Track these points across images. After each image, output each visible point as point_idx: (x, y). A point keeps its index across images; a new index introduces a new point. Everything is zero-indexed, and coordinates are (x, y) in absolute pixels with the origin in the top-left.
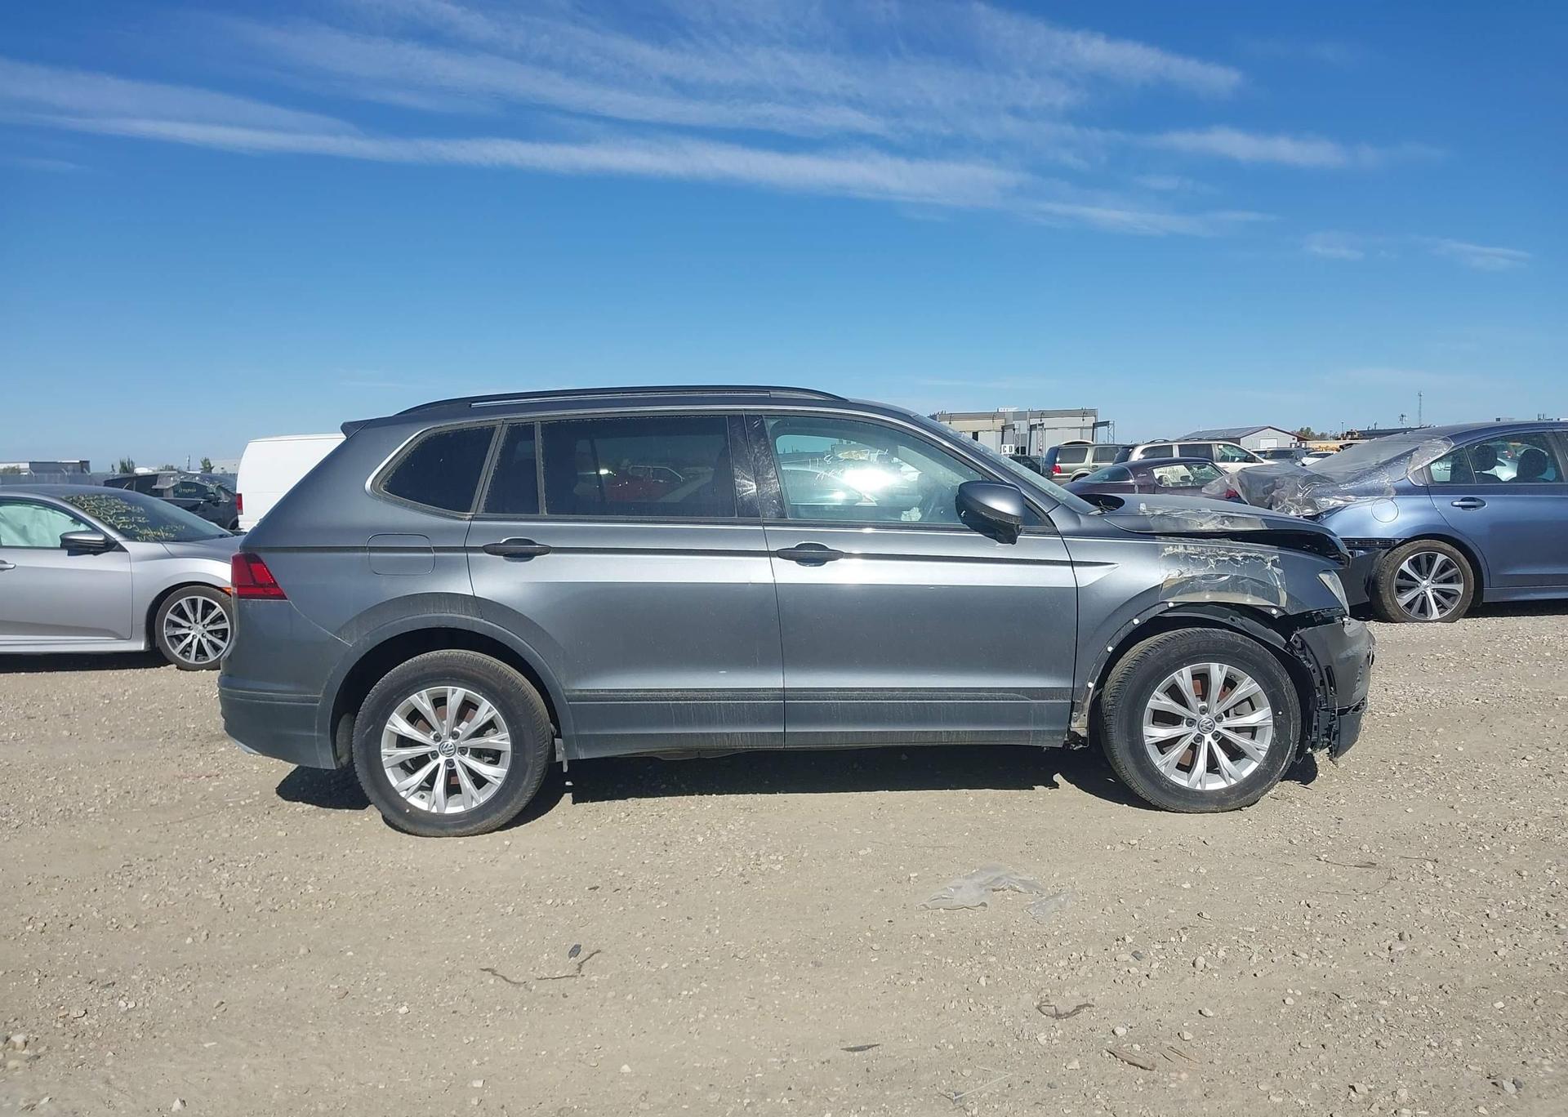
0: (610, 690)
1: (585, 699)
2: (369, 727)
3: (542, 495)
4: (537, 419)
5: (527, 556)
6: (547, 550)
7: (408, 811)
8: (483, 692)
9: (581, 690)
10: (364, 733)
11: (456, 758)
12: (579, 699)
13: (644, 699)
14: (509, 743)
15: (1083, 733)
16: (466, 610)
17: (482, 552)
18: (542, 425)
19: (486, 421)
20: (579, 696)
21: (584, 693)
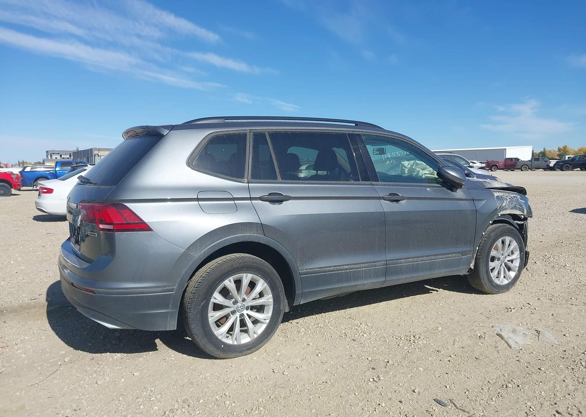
0: (319, 268)
1: (309, 273)
2: (203, 302)
3: (277, 170)
4: (266, 131)
5: (280, 202)
6: (288, 198)
7: (222, 346)
8: (261, 274)
9: (306, 269)
10: (199, 305)
11: (245, 312)
12: (306, 274)
13: (333, 271)
14: (272, 300)
15: (473, 268)
16: (257, 231)
17: (259, 200)
18: (269, 134)
19: (241, 130)
20: (306, 272)
21: (307, 271)
